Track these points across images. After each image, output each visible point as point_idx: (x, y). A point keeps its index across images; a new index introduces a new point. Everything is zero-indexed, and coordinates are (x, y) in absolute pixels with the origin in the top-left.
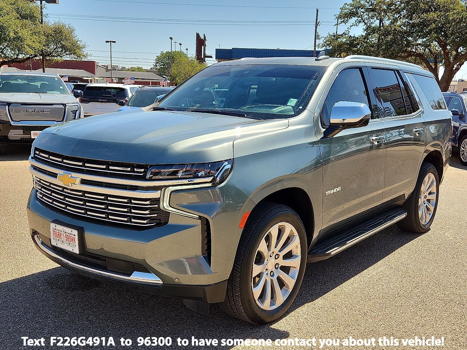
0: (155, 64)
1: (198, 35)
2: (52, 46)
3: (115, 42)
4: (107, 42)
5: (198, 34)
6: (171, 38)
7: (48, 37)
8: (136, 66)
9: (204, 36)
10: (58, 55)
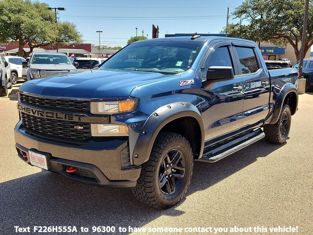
1: (153, 26)
2: (63, 36)
3: (102, 32)
4: (97, 32)
6: (136, 29)
7: (60, 30)
8: (118, 46)
9: (158, 26)
10: (66, 41)
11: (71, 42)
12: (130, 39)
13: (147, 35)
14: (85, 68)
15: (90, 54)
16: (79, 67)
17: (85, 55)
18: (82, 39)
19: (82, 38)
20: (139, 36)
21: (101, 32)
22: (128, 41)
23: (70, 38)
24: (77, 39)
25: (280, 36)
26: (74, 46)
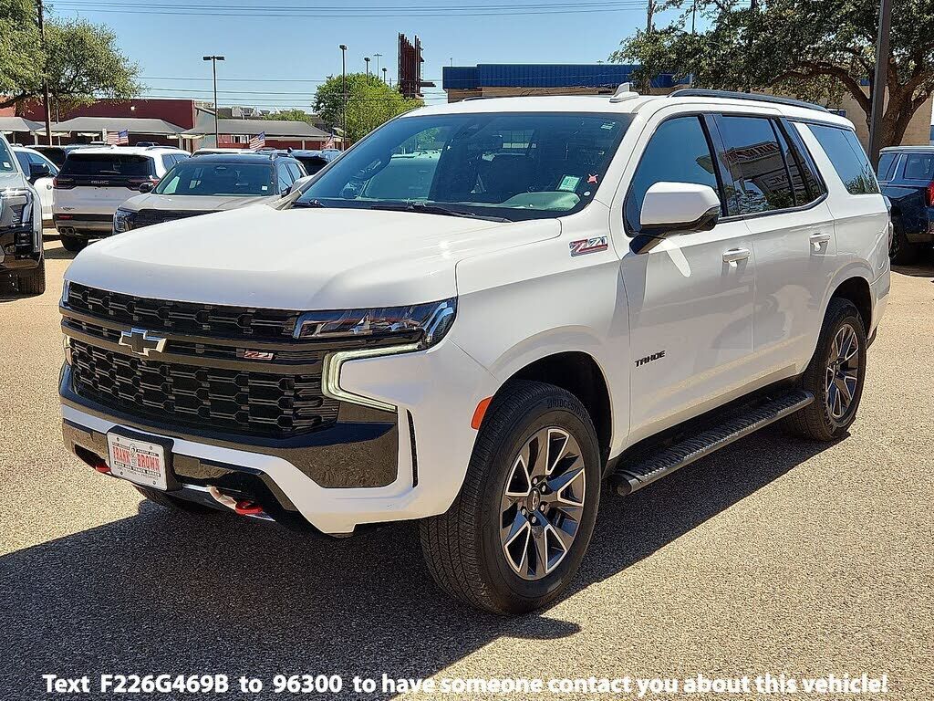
1: (402, 39)
2: (69, 72)
3: (222, 58)
4: (205, 59)
5: (403, 36)
6: (343, 47)
7: (53, 53)
8: (289, 109)
9: (416, 40)
10: (83, 91)
11: (100, 95)
12: (323, 84)
13: (383, 70)
14: (99, 186)
15: (185, 136)
16: (77, 182)
17: (171, 137)
18: (137, 83)
19: (136, 81)
20: (355, 73)
21: (219, 58)
22: (316, 91)
23: (96, 78)
24: (120, 82)
26: (133, 108)
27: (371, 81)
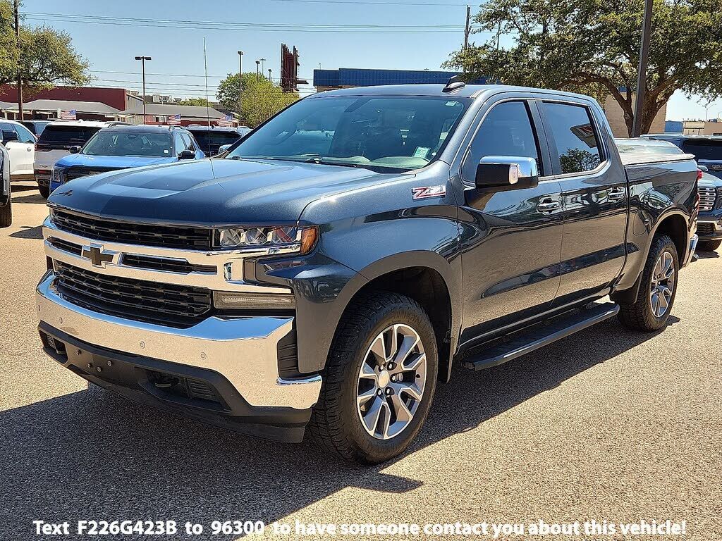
0: (218, 94)
3: (149, 59)
4: (137, 58)
5: (285, 46)
6: (240, 53)
7: (27, 50)
8: (197, 98)
9: (295, 49)
10: (46, 79)
11: (59, 83)
12: (224, 79)
13: (270, 70)
18: (88, 74)
21: (147, 59)
22: (219, 84)
23: (59, 70)
25: (590, 78)
27: (259, 78)
